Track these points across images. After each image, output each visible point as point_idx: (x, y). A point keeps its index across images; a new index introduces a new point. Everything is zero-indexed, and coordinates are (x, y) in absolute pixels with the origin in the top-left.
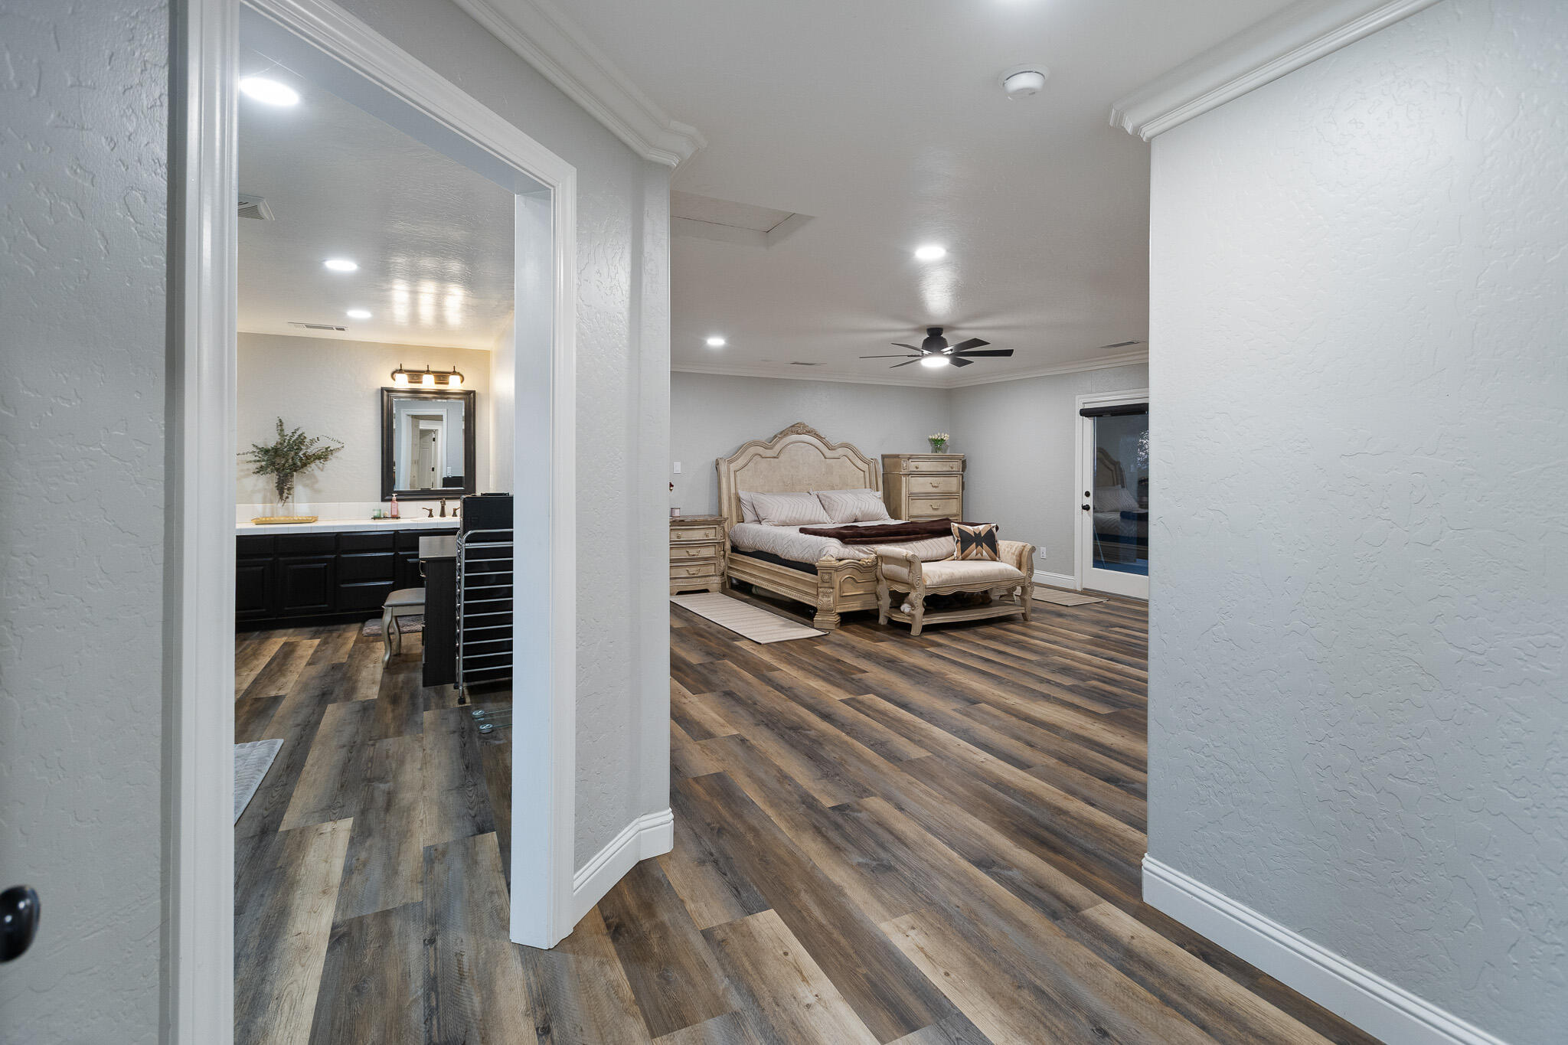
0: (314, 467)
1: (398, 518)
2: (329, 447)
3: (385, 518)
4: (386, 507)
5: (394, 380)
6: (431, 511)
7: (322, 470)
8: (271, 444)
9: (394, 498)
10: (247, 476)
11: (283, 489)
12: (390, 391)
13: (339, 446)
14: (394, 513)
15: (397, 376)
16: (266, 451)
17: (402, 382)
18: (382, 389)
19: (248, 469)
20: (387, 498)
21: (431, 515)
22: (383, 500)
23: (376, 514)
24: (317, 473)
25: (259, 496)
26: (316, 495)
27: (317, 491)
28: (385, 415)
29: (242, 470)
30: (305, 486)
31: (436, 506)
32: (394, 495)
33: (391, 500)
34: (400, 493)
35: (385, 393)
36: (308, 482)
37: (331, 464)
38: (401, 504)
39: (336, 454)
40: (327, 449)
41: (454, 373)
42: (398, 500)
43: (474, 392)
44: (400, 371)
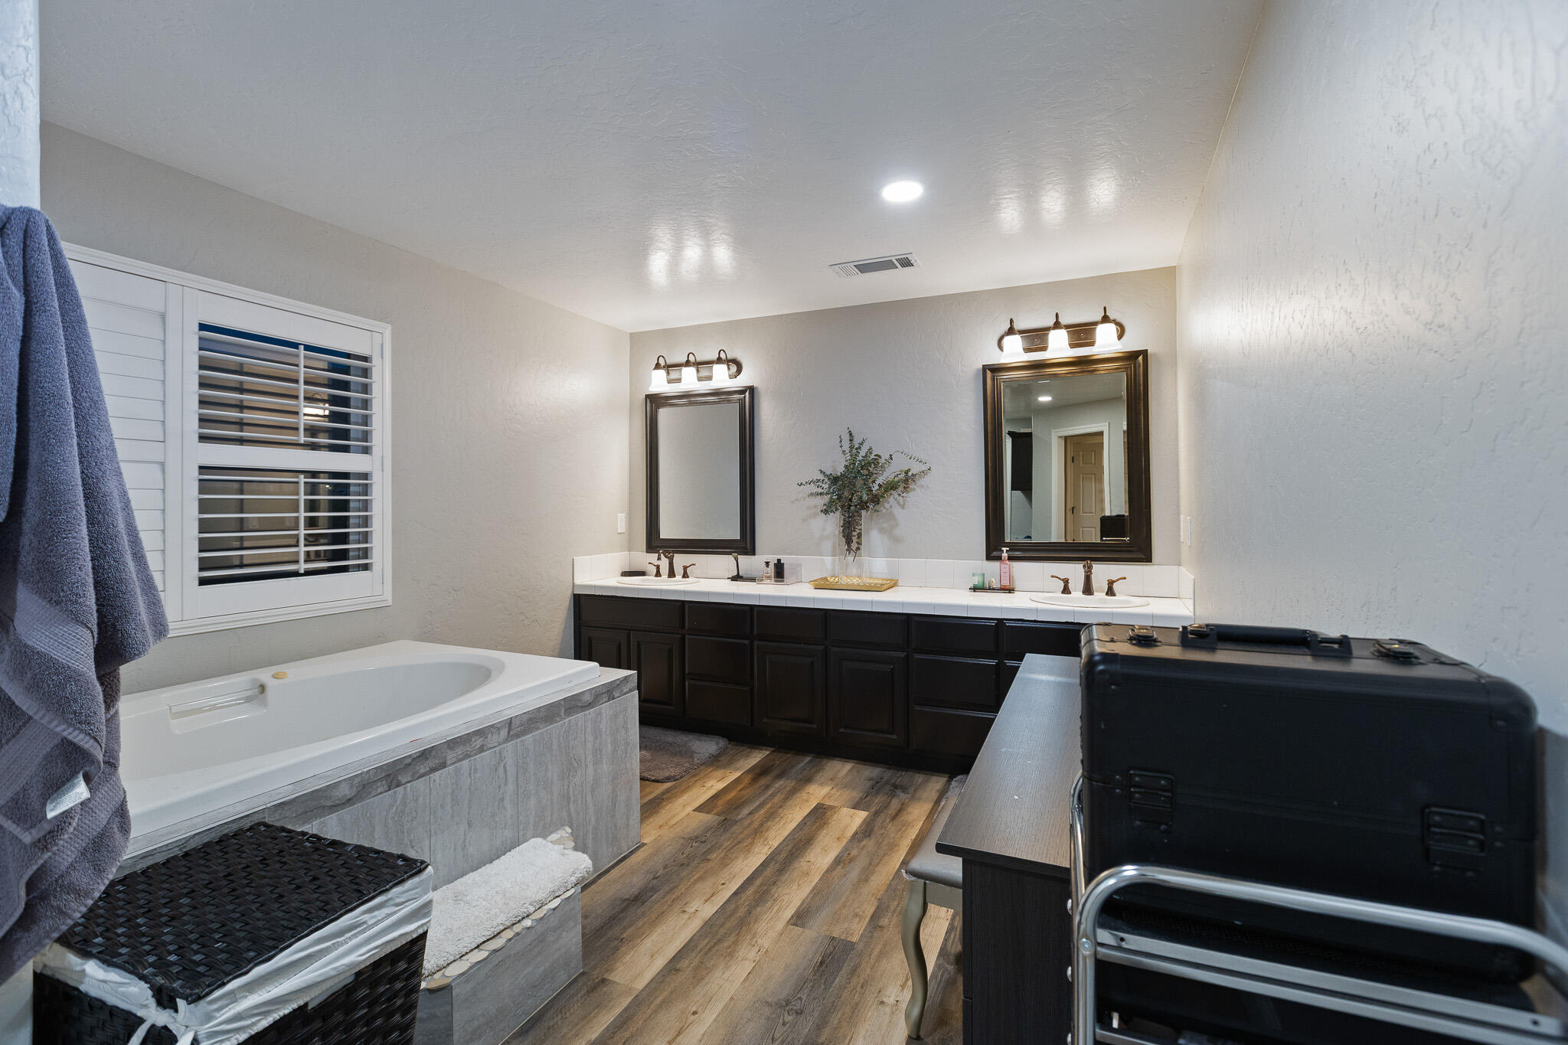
0: (892, 501)
1: (1010, 590)
2: (909, 470)
3: (991, 589)
4: (993, 570)
5: (1002, 351)
6: (1066, 581)
7: (903, 507)
8: (840, 470)
9: (1005, 555)
10: (814, 515)
11: (850, 537)
12: (996, 369)
13: (924, 468)
14: (1006, 583)
15: (1007, 340)
16: (835, 480)
17: (1014, 351)
18: (985, 368)
19: (815, 507)
20: (995, 554)
21: (1066, 590)
22: (989, 558)
23: (976, 581)
24: (897, 511)
25: (828, 545)
26: (897, 546)
27: (897, 540)
28: (989, 412)
29: (808, 508)
30: (882, 531)
31: (1074, 571)
32: (1005, 549)
33: (999, 558)
34: (1013, 547)
35: (989, 374)
36: (885, 525)
37: (916, 496)
38: (1018, 566)
39: (923, 481)
40: (907, 472)
41: (1106, 319)
42: (1010, 558)
43: (1145, 353)
44: (1011, 331)
